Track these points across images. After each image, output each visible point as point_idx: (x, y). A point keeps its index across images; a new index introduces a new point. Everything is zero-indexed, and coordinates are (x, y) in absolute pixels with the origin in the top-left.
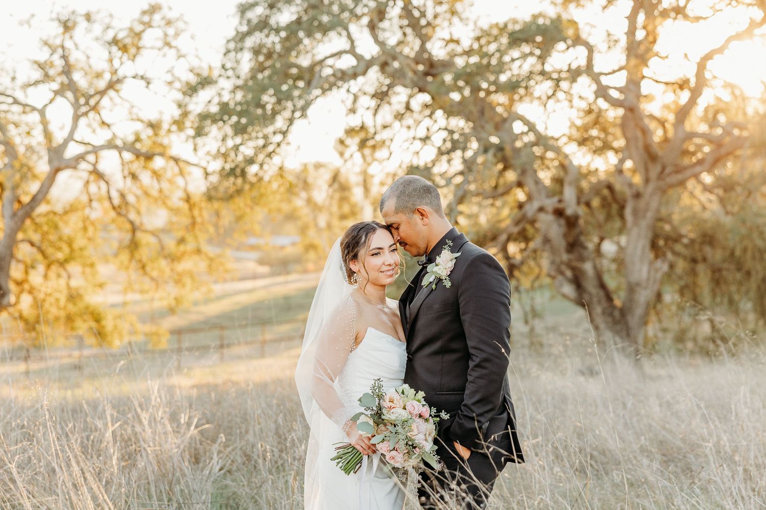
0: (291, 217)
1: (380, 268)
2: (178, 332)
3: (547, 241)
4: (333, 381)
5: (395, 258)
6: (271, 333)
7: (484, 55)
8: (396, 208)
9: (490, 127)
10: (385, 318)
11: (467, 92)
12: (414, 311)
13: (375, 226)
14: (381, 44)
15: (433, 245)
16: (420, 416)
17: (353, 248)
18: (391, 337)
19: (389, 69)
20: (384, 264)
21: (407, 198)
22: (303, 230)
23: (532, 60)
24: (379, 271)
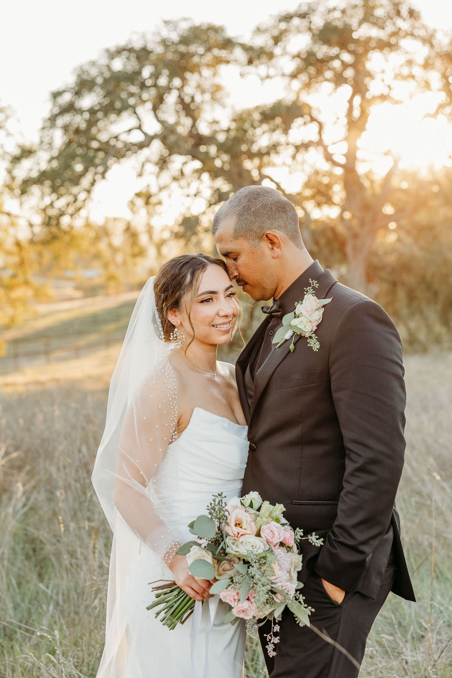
0: (97, 256)
1: (212, 321)
2: (16, 342)
4: (145, 486)
5: (233, 306)
6: (83, 341)
8: (236, 231)
10: (216, 392)
11: (226, 159)
12: (262, 382)
13: (204, 260)
14: (162, 122)
15: (286, 285)
16: (282, 544)
17: (172, 292)
18: (227, 421)
19: (168, 142)
20: (218, 314)
21: (252, 218)
22: (106, 266)
23: (279, 133)
24: (211, 324)
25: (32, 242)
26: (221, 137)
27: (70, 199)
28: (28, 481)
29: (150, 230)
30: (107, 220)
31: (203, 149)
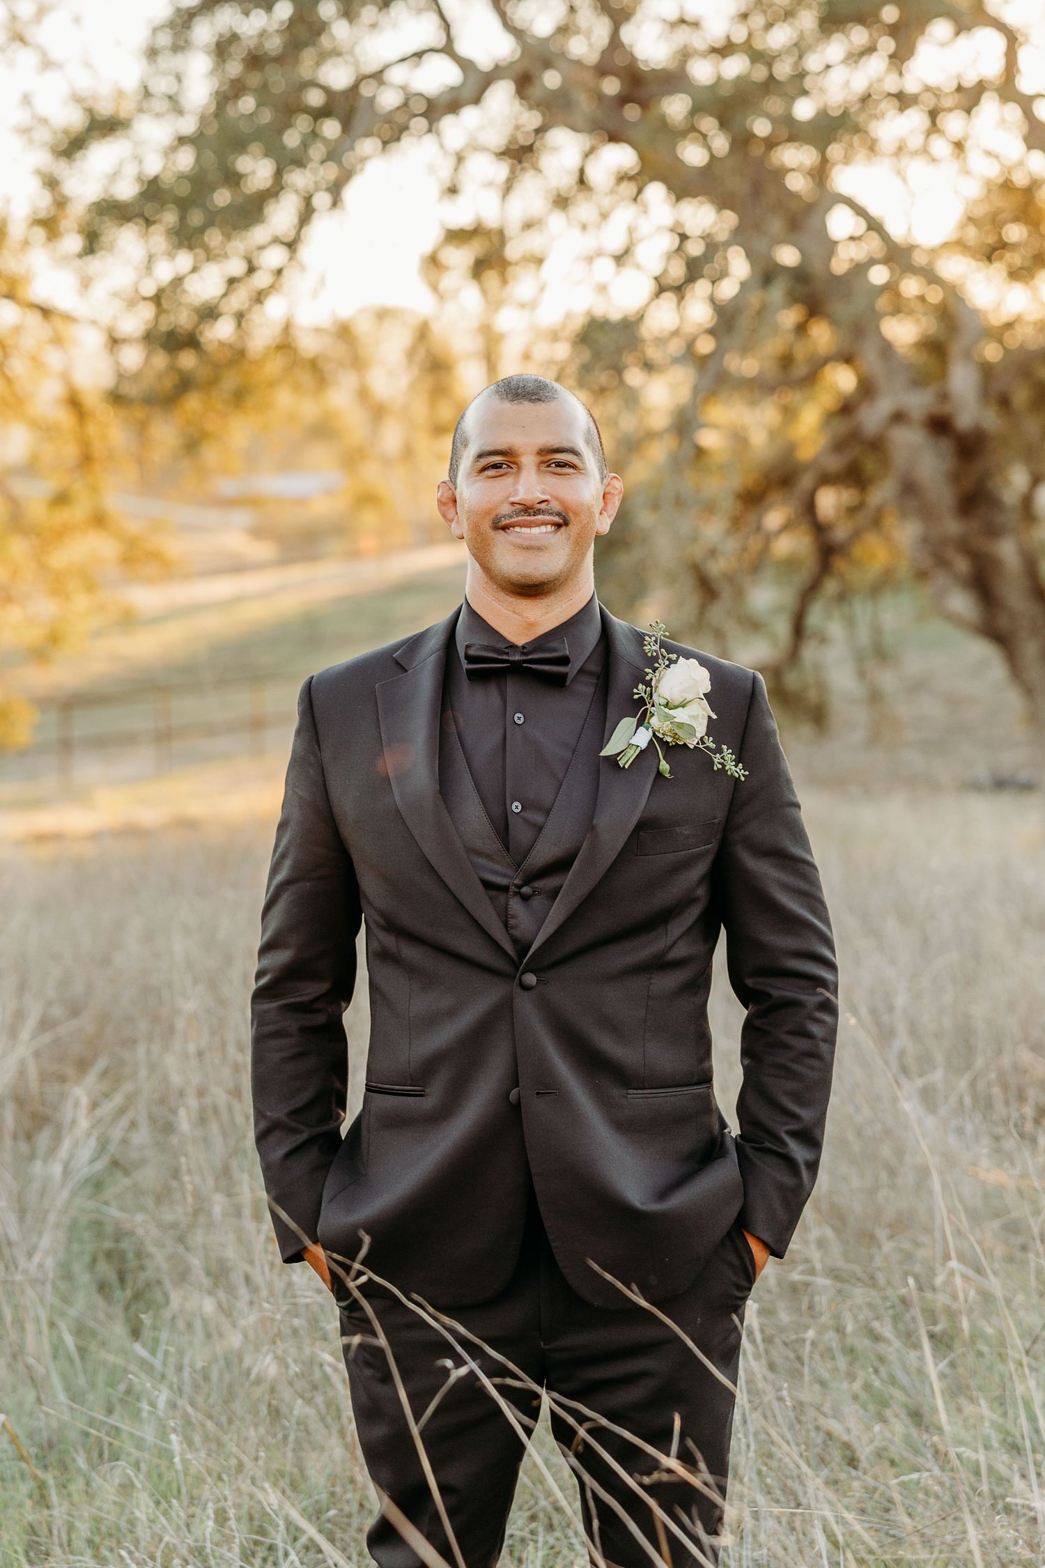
0: (323, 430)
3: (909, 489)
7: (757, 56)
9: (776, 225)
11: (721, 144)
14: (520, 33)
19: (535, 92)
22: (352, 459)
23: (876, 65)
25: (116, 398)
26: (703, 74)
27: (236, 267)
28: (106, 1095)
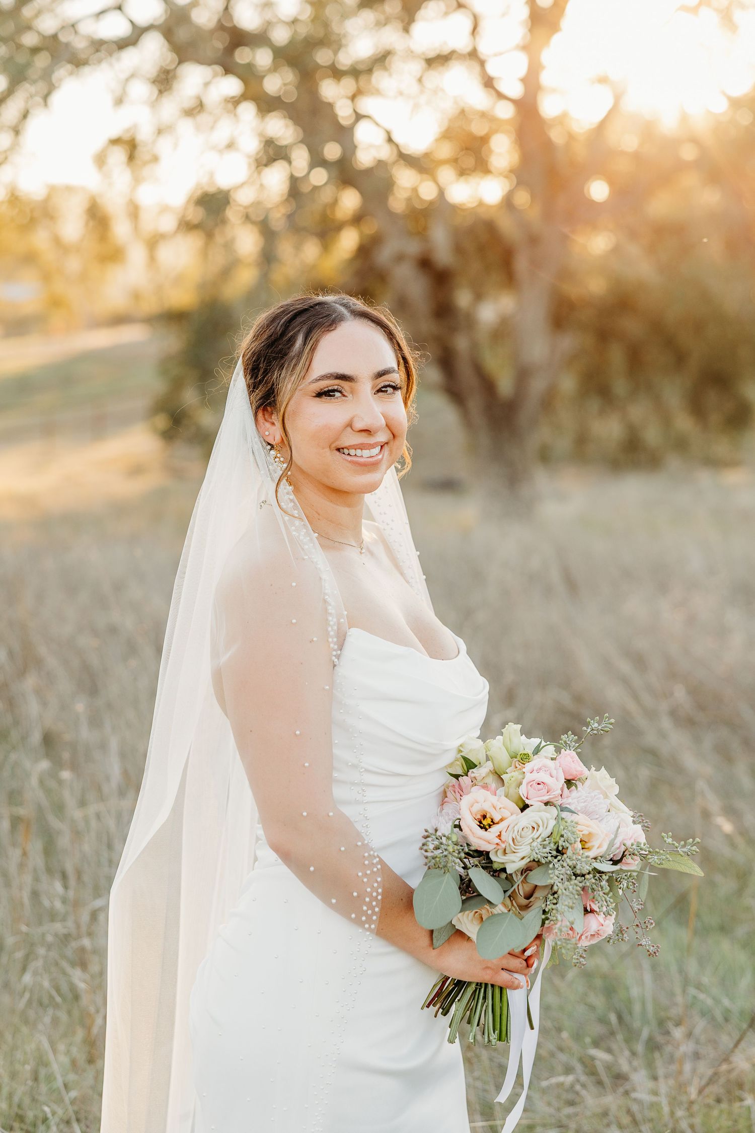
1: (337, 439)
5: (391, 412)
13: (341, 308)
19: (175, 40)
20: (350, 425)
24: (334, 445)
26: (281, 36)
29: (134, 212)
30: (53, 190)
31: (243, 56)
